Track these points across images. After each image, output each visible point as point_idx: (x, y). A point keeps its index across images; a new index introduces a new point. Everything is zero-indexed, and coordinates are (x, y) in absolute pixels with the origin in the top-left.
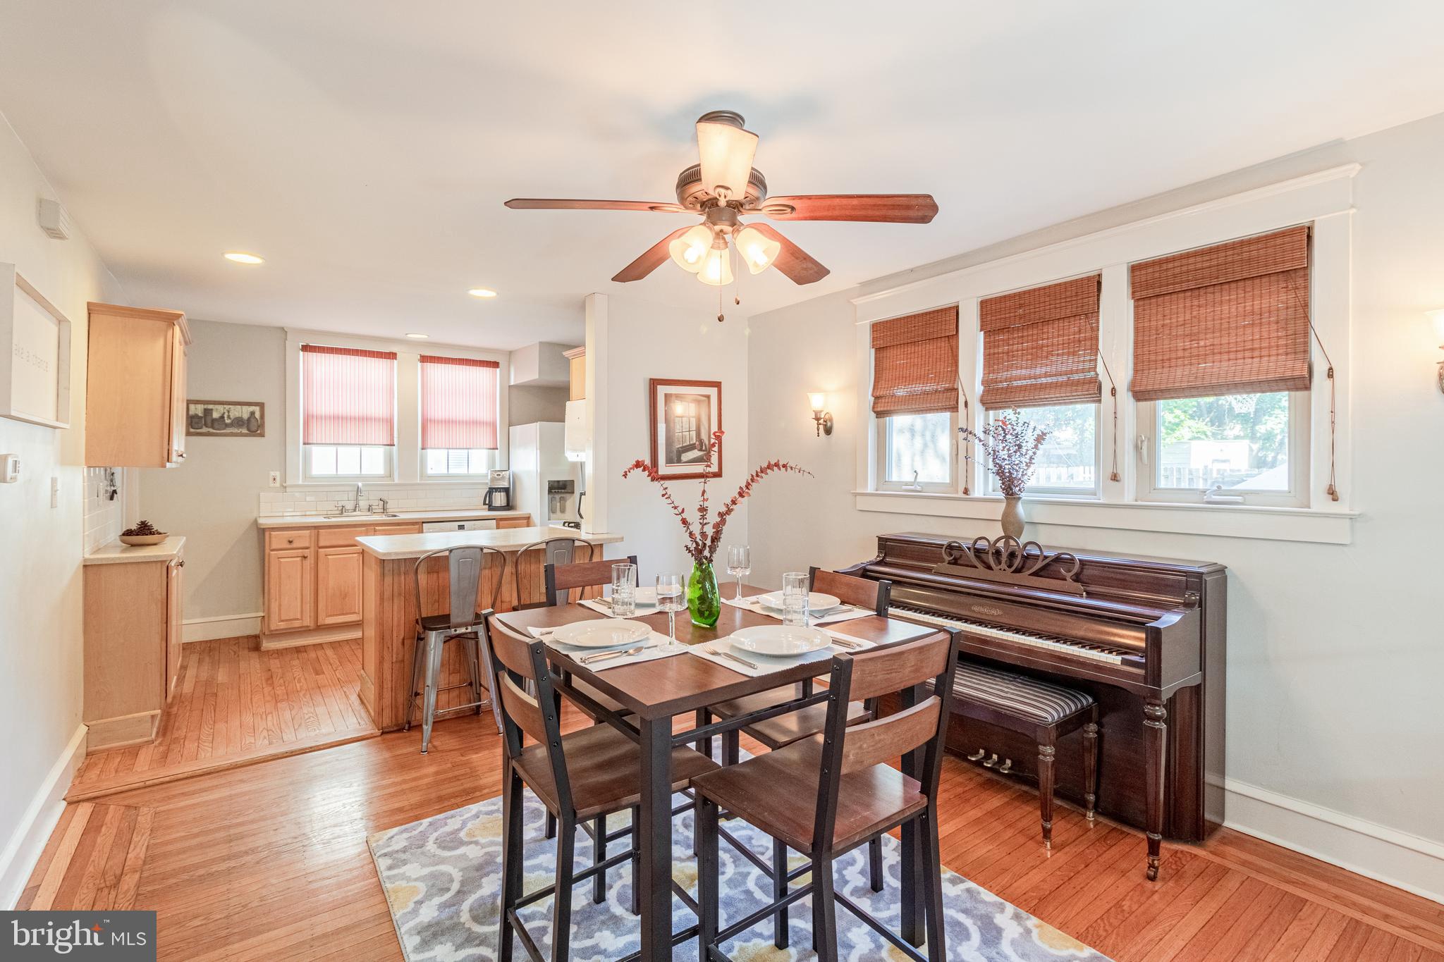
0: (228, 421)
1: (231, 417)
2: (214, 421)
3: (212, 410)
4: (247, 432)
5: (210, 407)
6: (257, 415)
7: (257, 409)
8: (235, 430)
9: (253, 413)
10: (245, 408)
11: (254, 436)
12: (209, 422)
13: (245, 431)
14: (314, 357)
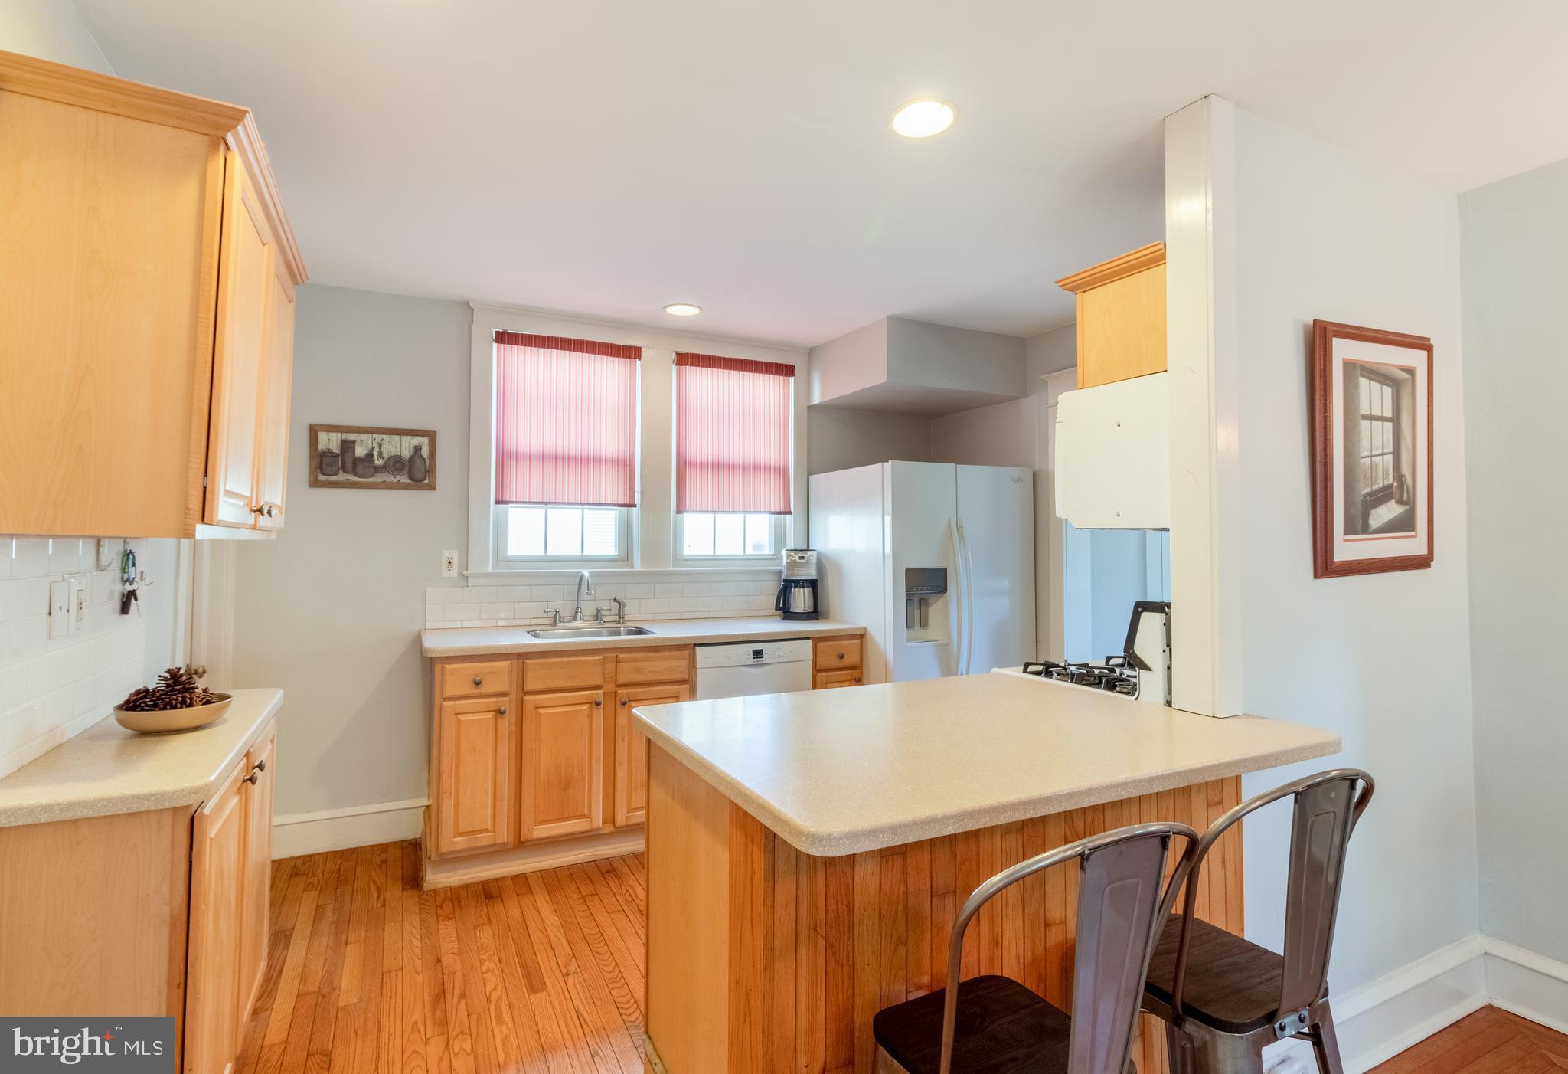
0: (378, 462)
1: (385, 455)
2: (356, 461)
3: (354, 442)
4: (409, 481)
5: (352, 437)
6: (425, 452)
7: (424, 442)
8: (390, 478)
9: (418, 449)
10: (405, 440)
11: (420, 488)
12: (349, 464)
13: (405, 479)
14: (514, 352)
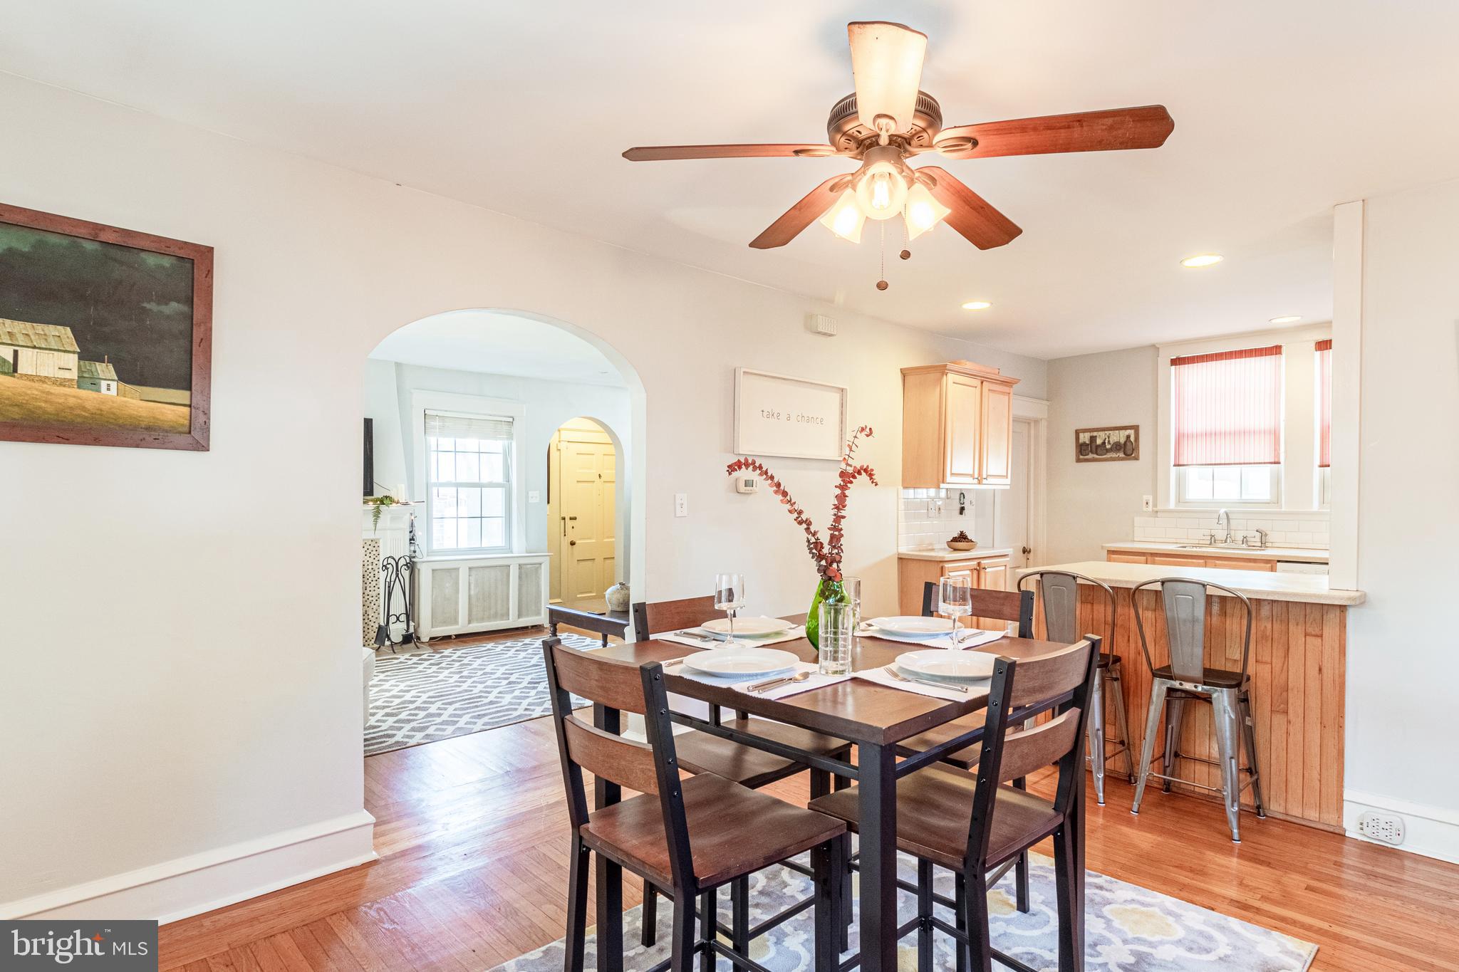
0: (1108, 447)
1: (1111, 442)
2: (1098, 446)
3: (1096, 436)
4: (1123, 456)
5: (1095, 434)
6: (1132, 439)
7: (1131, 432)
8: (1114, 455)
9: (1128, 437)
10: (1122, 432)
11: (1129, 459)
12: (1094, 449)
13: (1122, 455)
14: (1186, 369)
